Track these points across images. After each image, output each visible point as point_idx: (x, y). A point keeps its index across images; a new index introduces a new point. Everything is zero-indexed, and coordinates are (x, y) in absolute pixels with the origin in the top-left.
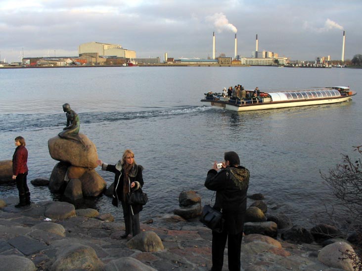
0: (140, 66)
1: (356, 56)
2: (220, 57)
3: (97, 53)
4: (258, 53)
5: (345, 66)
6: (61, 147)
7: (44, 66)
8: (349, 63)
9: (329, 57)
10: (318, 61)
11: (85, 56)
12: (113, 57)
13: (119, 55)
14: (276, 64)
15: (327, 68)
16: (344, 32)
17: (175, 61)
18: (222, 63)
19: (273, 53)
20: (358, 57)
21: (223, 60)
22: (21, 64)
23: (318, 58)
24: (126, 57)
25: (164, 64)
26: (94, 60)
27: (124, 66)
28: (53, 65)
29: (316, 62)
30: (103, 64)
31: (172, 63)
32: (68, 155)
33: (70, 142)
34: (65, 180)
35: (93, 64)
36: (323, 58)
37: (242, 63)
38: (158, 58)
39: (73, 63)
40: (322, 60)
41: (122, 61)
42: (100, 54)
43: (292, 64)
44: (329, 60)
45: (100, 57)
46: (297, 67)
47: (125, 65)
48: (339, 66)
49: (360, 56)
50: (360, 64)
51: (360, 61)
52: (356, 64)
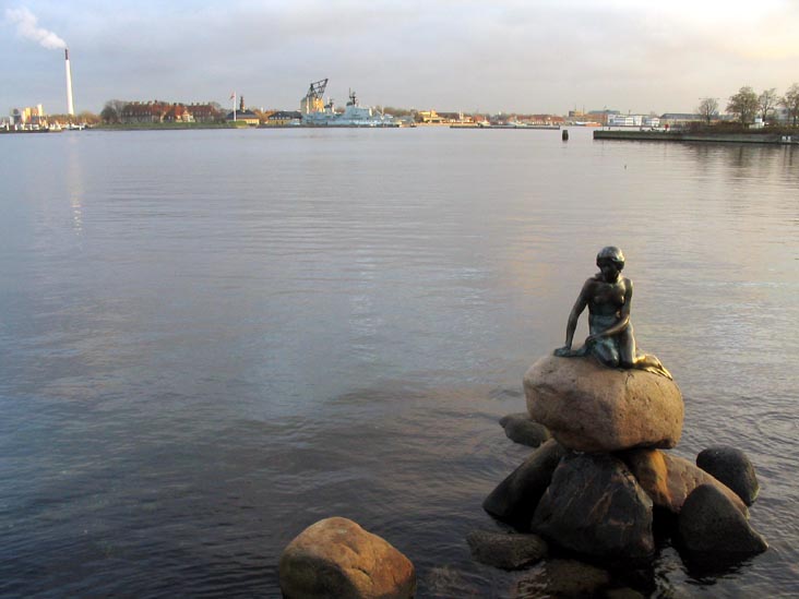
1: (111, 103)
5: (86, 127)
8: (94, 120)
9: (40, 107)
10: (18, 119)
15: (54, 131)
16: (67, 51)
20: (114, 107)
23: (16, 111)
29: (12, 119)
36: (28, 110)
40: (25, 116)
44: (40, 114)
48: (73, 126)
49: (117, 103)
50: (120, 120)
51: (119, 115)
52: (112, 121)
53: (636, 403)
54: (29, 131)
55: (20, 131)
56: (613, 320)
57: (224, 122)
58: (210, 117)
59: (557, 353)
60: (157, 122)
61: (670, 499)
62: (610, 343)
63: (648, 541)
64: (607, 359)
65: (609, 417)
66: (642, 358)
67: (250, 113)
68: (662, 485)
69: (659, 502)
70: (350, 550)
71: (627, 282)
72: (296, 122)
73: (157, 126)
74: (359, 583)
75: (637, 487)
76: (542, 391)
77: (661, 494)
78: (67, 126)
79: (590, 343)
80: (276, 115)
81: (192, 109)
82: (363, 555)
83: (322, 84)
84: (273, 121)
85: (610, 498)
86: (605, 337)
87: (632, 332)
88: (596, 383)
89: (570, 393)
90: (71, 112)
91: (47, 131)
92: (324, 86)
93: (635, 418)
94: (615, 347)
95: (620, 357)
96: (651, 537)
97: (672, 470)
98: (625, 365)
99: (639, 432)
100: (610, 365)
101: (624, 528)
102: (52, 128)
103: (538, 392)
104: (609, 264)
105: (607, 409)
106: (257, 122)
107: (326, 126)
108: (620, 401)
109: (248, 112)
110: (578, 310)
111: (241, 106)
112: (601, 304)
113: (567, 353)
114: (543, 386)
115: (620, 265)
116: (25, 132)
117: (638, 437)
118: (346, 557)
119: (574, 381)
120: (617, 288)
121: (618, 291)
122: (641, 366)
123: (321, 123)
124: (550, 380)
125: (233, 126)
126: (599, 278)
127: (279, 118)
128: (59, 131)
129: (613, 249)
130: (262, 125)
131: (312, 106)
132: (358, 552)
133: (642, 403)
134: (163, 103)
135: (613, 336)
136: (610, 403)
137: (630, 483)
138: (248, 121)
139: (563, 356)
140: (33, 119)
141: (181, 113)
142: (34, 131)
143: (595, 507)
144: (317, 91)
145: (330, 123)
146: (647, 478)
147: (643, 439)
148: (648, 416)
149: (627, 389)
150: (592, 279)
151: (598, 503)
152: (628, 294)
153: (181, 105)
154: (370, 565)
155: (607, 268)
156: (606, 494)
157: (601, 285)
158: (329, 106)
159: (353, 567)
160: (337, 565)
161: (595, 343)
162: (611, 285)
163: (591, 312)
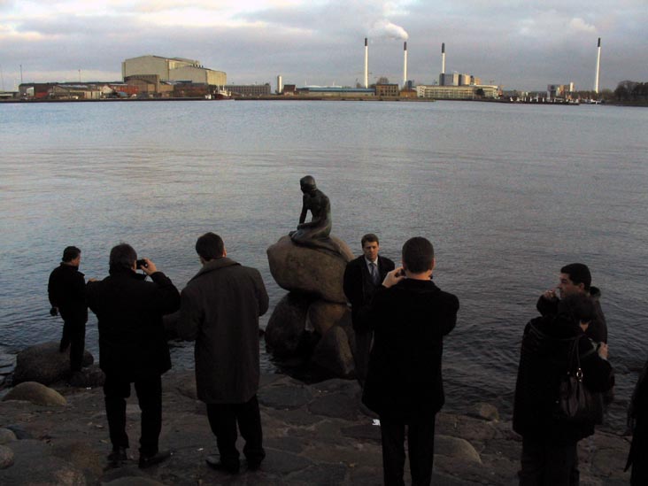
0: (236, 99)
1: (623, 83)
2: (378, 84)
3: (156, 76)
4: (446, 78)
5: (602, 102)
6: (302, 265)
7: (61, 98)
8: (609, 96)
10: (553, 93)
11: (136, 81)
12: (184, 83)
13: (196, 80)
14: (480, 97)
16: (599, 39)
17: (299, 90)
18: (383, 95)
19: (472, 77)
20: (626, 86)
21: (384, 89)
22: (17, 95)
23: (553, 87)
24: (210, 83)
25: (279, 97)
26: (151, 88)
27: (208, 100)
28: (77, 98)
29: (549, 93)
30: (168, 95)
31: (292, 94)
32: (317, 280)
33: (319, 254)
34: (307, 329)
35: (151, 96)
36: (562, 87)
37: (419, 95)
38: (267, 84)
39: (114, 93)
40: (558, 91)
41: (202, 90)
42: (162, 77)
43: (509, 98)
44: (571, 90)
45: (161, 82)
46: (518, 103)
47: (210, 97)
48: (592, 101)
49: (629, 83)
50: (630, 98)
51: (629, 93)
52: (622, 98)
54: (553, 103)
55: (546, 103)
68: (322, 321)
78: (586, 100)
90: (596, 90)
140: (563, 94)
142: (559, 103)
148: (300, 273)
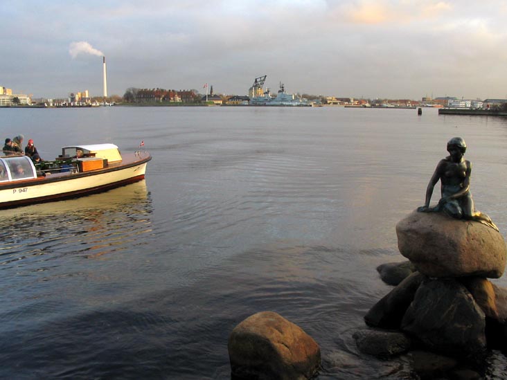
1: (130, 90)
5: (115, 105)
8: (119, 100)
9: (87, 92)
10: (73, 99)
14: (17, 104)
15: (94, 107)
16: (104, 58)
19: (4, 88)
20: (132, 92)
23: (72, 95)
29: (70, 99)
36: (80, 94)
40: (77, 97)
43: (43, 104)
44: (87, 96)
48: (106, 103)
49: (134, 90)
50: (135, 100)
51: (135, 97)
52: (130, 100)
53: (475, 243)
54: (80, 106)
55: (74, 106)
56: (458, 189)
57: (200, 102)
58: (191, 99)
59: (419, 210)
60: (158, 102)
61: (497, 314)
62: (456, 203)
63: (482, 340)
64: (454, 213)
65: (455, 250)
66: (478, 214)
67: (217, 97)
68: (492, 303)
69: (490, 314)
70: (277, 331)
71: (468, 163)
72: (246, 102)
73: (158, 104)
74: (283, 353)
75: (474, 302)
76: (410, 234)
77: (491, 309)
78: (103, 104)
79: (442, 203)
80: (233, 98)
81: (181, 94)
82: (285, 335)
83: (262, 79)
84: (230, 102)
85: (455, 309)
86: (453, 199)
87: (471, 196)
88: (446, 228)
89: (428, 234)
90: (106, 95)
91: (90, 106)
92: (264, 80)
93: (474, 252)
94: (460, 206)
95: (463, 212)
96: (484, 337)
97: (498, 294)
98: (466, 217)
99: (476, 263)
100: (456, 217)
101: (465, 329)
102: (94, 104)
103: (405, 235)
104: (456, 149)
105: (454, 245)
106: (221, 102)
107: (265, 105)
108: (463, 240)
109: (215, 96)
110: (434, 182)
111: (211, 92)
112: (449, 177)
113: (426, 210)
114: (409, 231)
115: (463, 150)
116: (77, 106)
117: (475, 266)
118: (274, 335)
119: (431, 226)
120: (461, 166)
121: (461, 169)
122: (477, 219)
123: (261, 103)
124: (414, 226)
125: (205, 105)
126: (448, 159)
127: (235, 100)
128: (98, 107)
129: (459, 139)
130: (224, 105)
131: (256, 93)
132: (282, 333)
133: (478, 243)
134: (162, 90)
135: (458, 199)
136: (456, 241)
137: (470, 299)
138: (216, 102)
139: (424, 212)
140: (82, 99)
141: (174, 96)
142: (83, 106)
143: (445, 314)
144: (259, 83)
145: (267, 103)
146: (482, 297)
147: (479, 268)
148: (483, 253)
149: (467, 232)
150: (444, 160)
151: (447, 312)
152: (468, 171)
153: (173, 91)
154: (290, 342)
155: (454, 152)
156: (452, 305)
157: (449, 164)
158: (267, 93)
159: (278, 342)
160: (268, 339)
161: (446, 202)
162: (457, 164)
163: (443, 183)
